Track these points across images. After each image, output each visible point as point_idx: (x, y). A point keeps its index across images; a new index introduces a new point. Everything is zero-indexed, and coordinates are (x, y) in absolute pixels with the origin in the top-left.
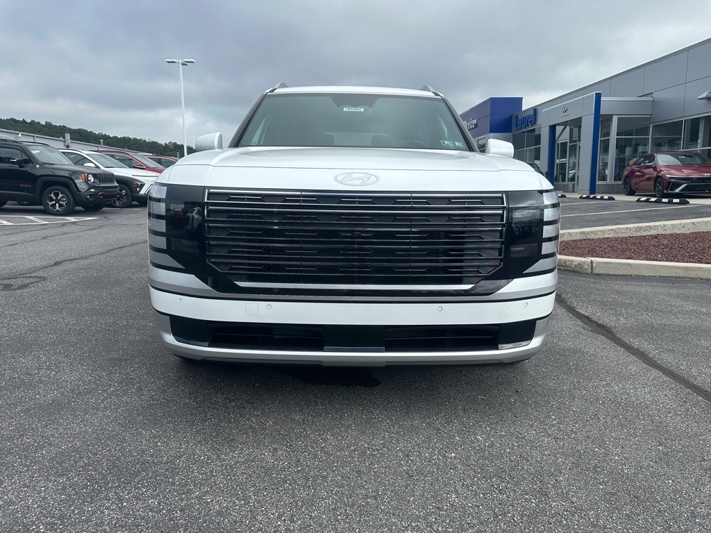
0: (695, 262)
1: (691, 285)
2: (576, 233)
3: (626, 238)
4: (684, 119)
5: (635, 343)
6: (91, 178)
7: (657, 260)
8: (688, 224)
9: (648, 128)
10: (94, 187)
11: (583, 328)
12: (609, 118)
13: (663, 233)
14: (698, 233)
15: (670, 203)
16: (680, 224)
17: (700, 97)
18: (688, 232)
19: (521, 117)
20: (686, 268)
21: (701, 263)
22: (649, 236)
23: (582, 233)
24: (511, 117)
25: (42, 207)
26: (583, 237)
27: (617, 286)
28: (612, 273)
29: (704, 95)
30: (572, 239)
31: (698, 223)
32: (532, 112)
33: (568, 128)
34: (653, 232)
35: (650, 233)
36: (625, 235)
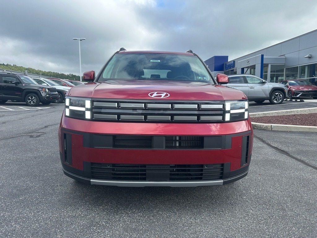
0: (313, 126)
1: (313, 135)
2: (261, 114)
3: (282, 116)
4: (299, 66)
5: (299, 157)
6: (47, 90)
7: (297, 125)
8: (307, 110)
9: (283, 70)
10: (48, 94)
11: (276, 152)
12: (267, 65)
13: (297, 114)
14: (312, 114)
15: (296, 101)
16: (304, 110)
17: (305, 57)
18: (307, 113)
19: (228, 64)
20: (310, 128)
21: (315, 126)
22: (292, 115)
23: (263, 114)
24: (223, 64)
25: (25, 103)
26: (264, 115)
27: (284, 135)
28: (280, 130)
29: (307, 56)
30: (260, 116)
31: (311, 109)
32: (233, 62)
33: (249, 69)
34: (293, 114)
35: (291, 114)
36: (281, 115)
